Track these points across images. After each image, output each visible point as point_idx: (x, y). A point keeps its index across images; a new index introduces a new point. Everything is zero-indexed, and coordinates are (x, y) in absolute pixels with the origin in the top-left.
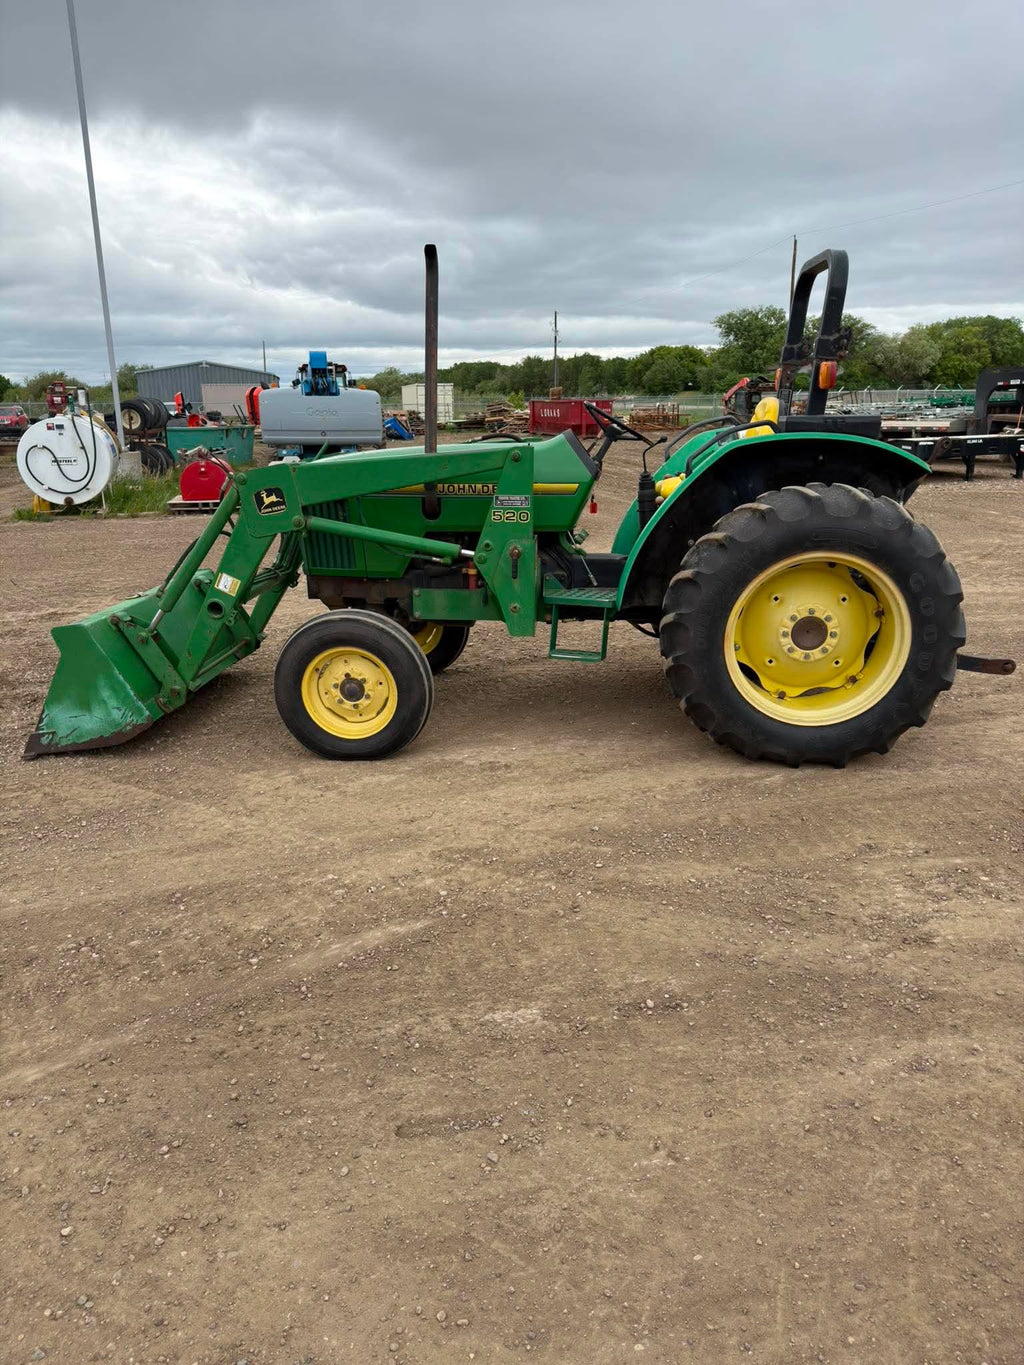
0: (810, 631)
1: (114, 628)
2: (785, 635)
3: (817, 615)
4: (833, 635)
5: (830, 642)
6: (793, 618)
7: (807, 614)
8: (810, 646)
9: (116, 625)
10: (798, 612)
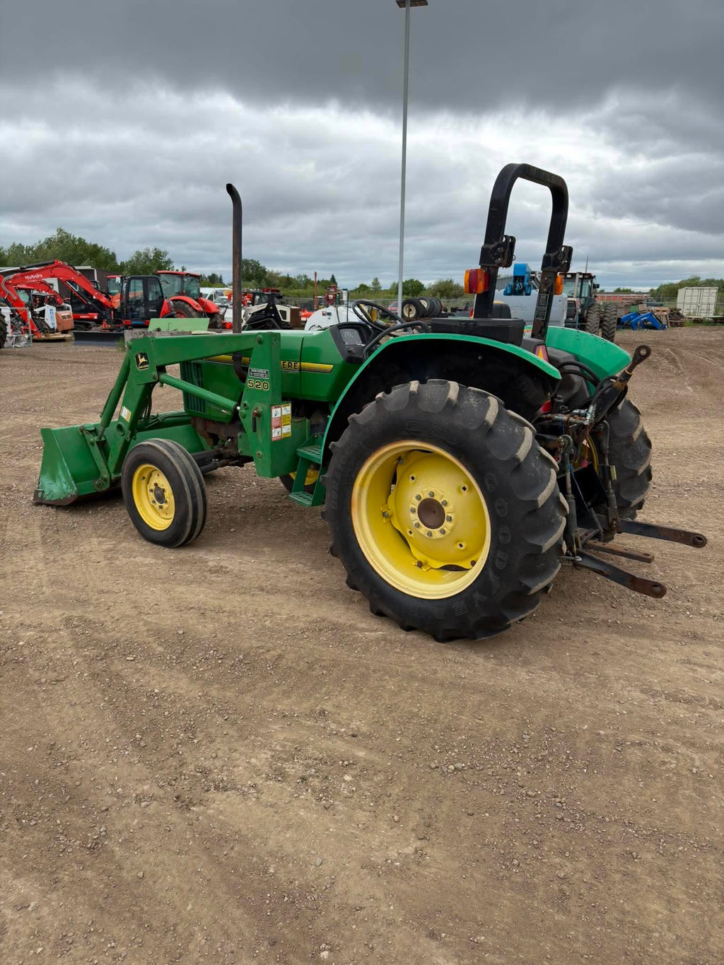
0: (431, 511)
1: (81, 433)
2: (413, 511)
3: (436, 498)
4: (450, 519)
5: (447, 525)
6: (418, 498)
7: (428, 497)
8: (430, 525)
9: (82, 431)
10: (422, 492)
